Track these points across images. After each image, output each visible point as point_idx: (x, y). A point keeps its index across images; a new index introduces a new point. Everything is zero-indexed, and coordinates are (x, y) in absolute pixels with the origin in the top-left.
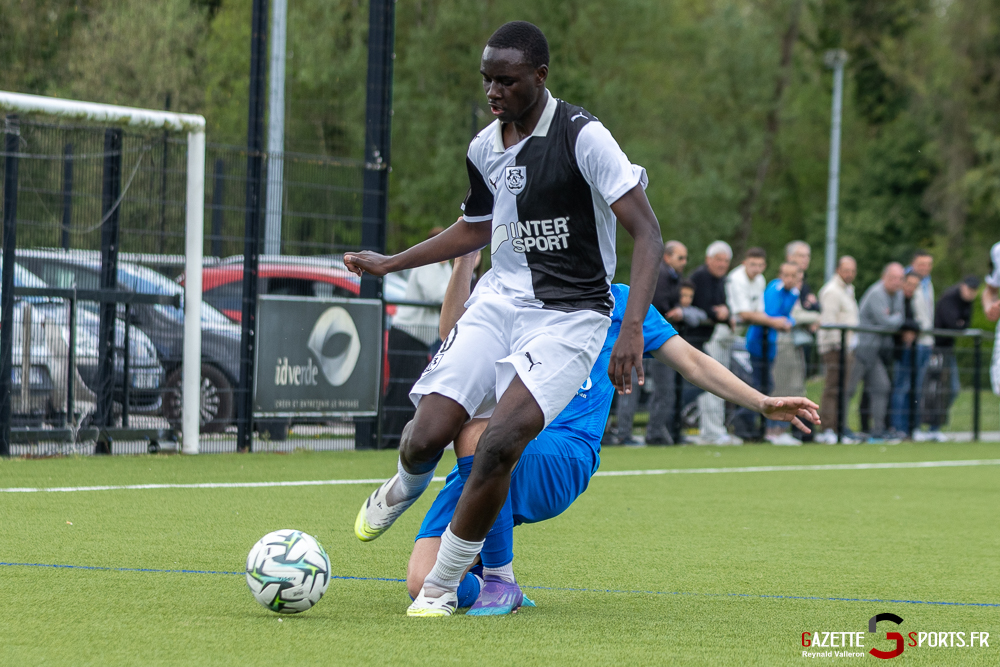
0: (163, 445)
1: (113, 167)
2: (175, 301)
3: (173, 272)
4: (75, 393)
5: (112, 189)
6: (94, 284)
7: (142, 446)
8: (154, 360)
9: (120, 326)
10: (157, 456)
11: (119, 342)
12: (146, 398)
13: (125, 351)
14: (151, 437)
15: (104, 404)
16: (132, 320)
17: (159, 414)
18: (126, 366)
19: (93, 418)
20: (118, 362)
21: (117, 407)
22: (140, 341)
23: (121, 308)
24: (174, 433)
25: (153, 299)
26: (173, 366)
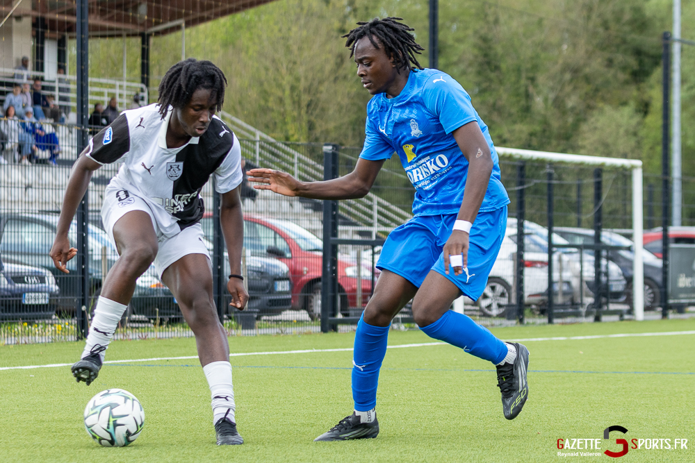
0: (626, 317)
1: (598, 187)
2: (629, 249)
3: (629, 236)
4: (584, 294)
5: (598, 196)
6: (591, 242)
7: (616, 318)
8: (622, 278)
9: (604, 262)
10: (624, 322)
11: (603, 269)
12: (617, 295)
13: (607, 274)
14: (620, 314)
15: (597, 298)
16: (608, 258)
17: (624, 303)
18: (608, 280)
19: (592, 305)
20: (603, 279)
21: (604, 300)
22: (614, 269)
23: (604, 253)
24: (631, 312)
25: (619, 248)
26: (629, 280)
